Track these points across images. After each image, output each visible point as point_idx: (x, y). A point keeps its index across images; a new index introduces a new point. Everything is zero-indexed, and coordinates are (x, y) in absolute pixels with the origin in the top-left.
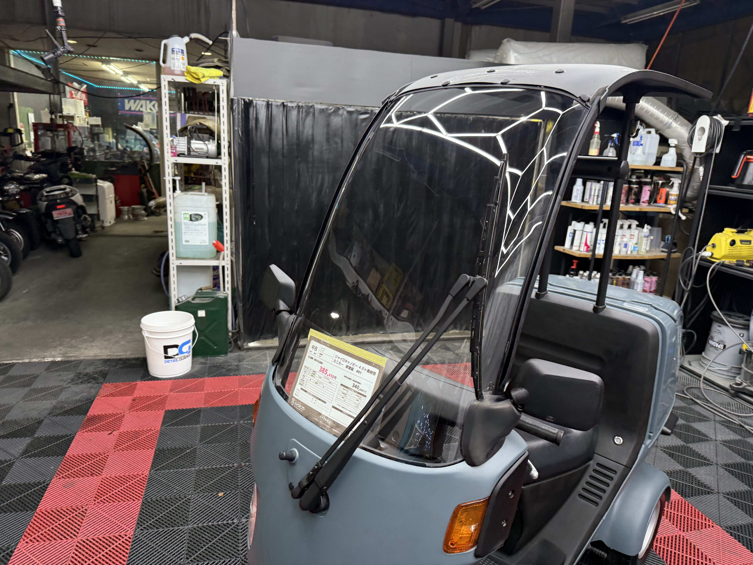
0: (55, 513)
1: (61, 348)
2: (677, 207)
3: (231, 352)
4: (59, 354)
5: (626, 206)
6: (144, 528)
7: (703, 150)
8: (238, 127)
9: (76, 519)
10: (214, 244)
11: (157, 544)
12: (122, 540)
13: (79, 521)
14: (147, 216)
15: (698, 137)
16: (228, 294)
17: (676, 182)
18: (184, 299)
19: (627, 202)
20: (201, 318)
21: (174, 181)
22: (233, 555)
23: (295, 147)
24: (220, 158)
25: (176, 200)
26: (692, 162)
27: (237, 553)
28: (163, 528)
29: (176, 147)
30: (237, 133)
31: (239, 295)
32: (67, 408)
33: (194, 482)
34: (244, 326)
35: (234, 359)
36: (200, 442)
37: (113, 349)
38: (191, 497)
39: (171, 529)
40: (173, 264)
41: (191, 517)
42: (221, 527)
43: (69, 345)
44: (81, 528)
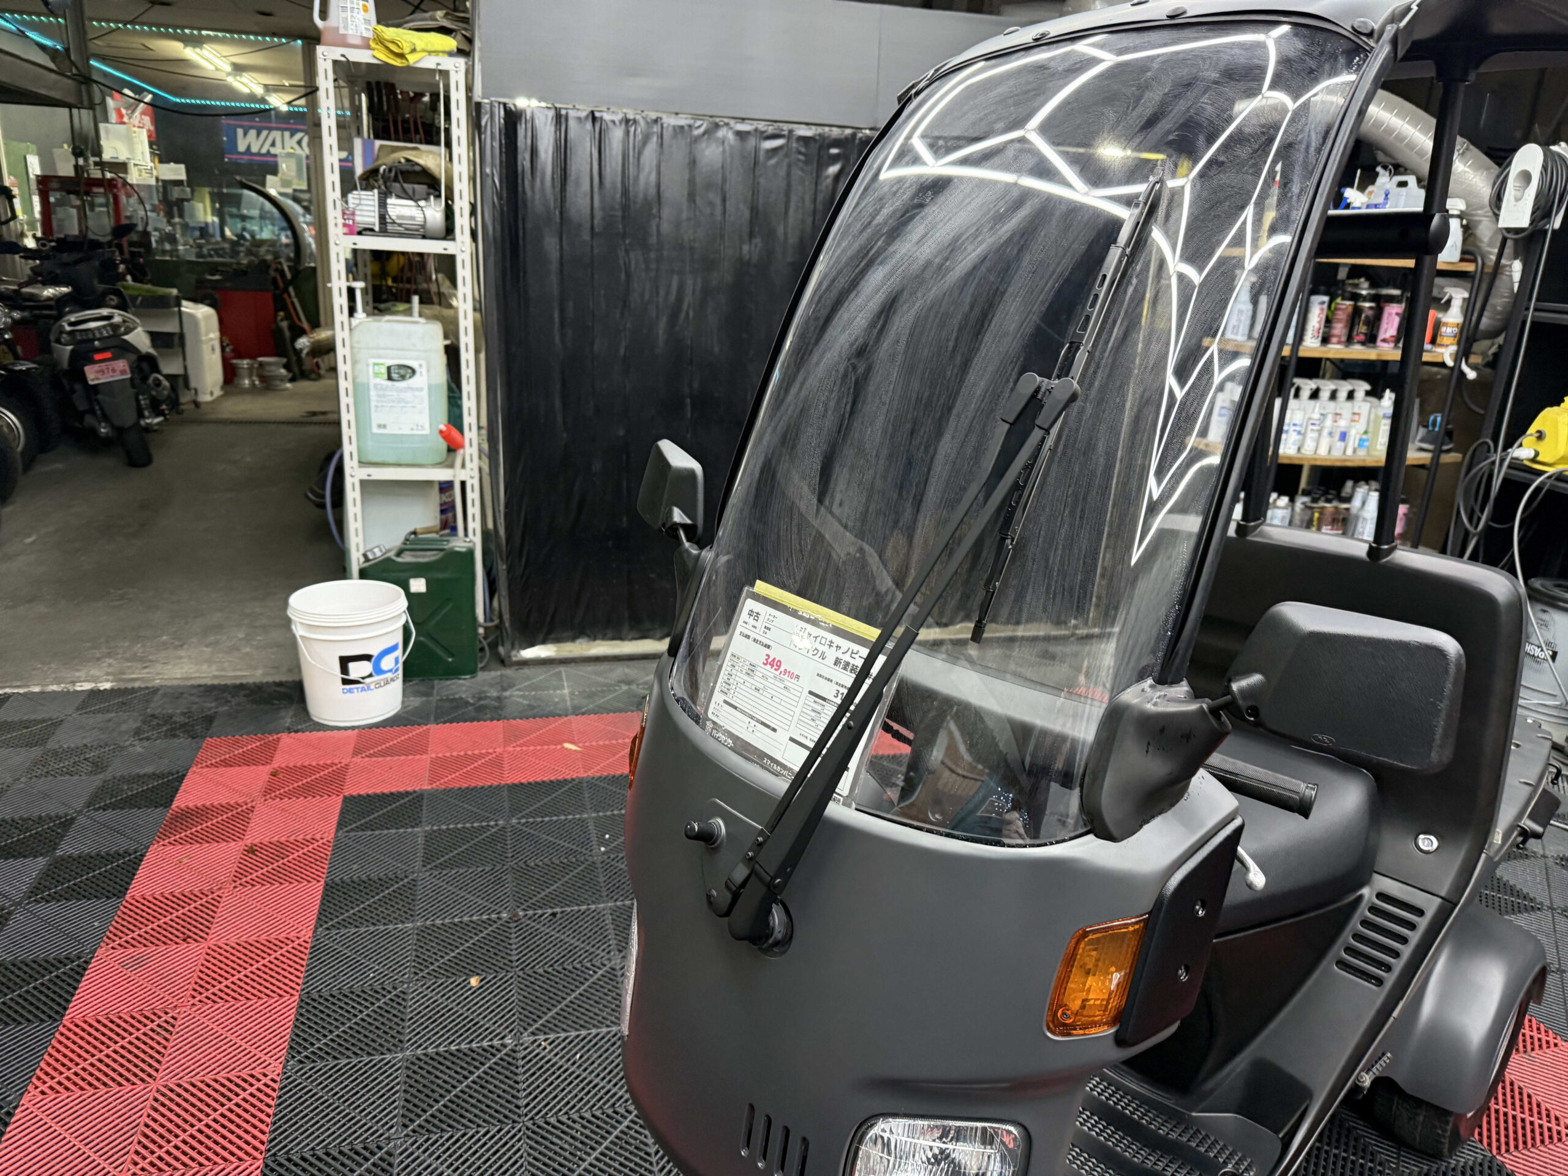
0: (105, 1026)
1: (111, 661)
2: (1457, 352)
3: (483, 669)
4: (108, 674)
5: (1347, 350)
6: (307, 1057)
7: (1524, 221)
8: (493, 165)
9: (152, 1039)
10: (441, 432)
11: (337, 1093)
12: (257, 1085)
13: (159, 1043)
14: (292, 380)
15: (1513, 192)
16: (474, 544)
17: (1458, 295)
18: (378, 553)
19: (1349, 340)
20: (419, 595)
21: (351, 292)
22: (506, 1117)
23: (619, 213)
24: (454, 239)
25: (357, 335)
26: (1496, 251)
27: (515, 1113)
28: (348, 1057)
29: (353, 214)
30: (489, 181)
31: (498, 545)
32: (127, 791)
33: (414, 953)
34: (512, 613)
35: (492, 686)
36: (424, 866)
37: (226, 664)
38: (408, 988)
39: (366, 1059)
40: (352, 476)
41: (410, 1033)
42: (478, 1054)
43: (127, 655)
44: (164, 1060)
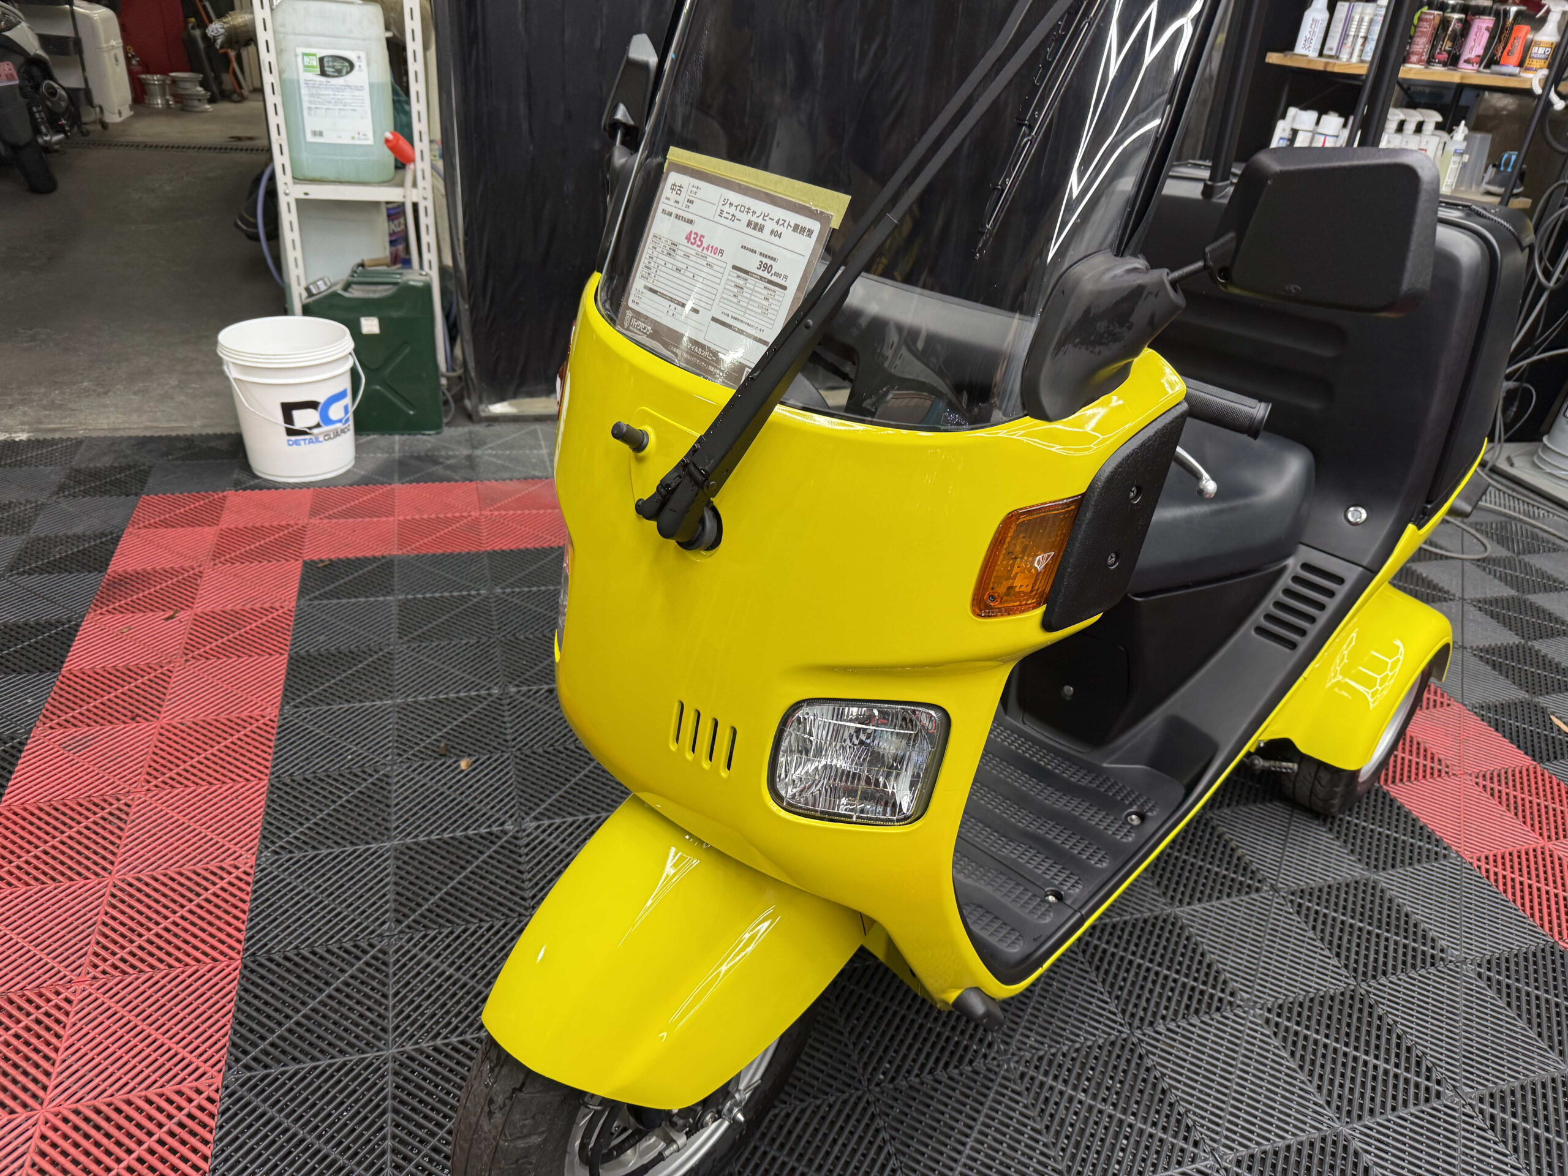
0: (49, 814)
1: (26, 408)
2: (1547, 78)
3: (448, 424)
4: (23, 423)
5: (1427, 71)
6: (282, 847)
9: (104, 828)
10: (387, 141)
11: (319, 886)
12: (228, 878)
13: (112, 833)
14: (212, 101)
16: (431, 279)
17: (1556, 8)
18: (323, 287)
19: (1430, 58)
20: (370, 336)
22: (511, 910)
27: (520, 905)
28: (328, 847)
31: (458, 280)
32: (56, 554)
33: (396, 733)
34: (477, 362)
35: (459, 443)
36: (400, 638)
37: (159, 414)
38: (392, 770)
39: (350, 849)
40: (286, 194)
41: (397, 819)
42: (475, 842)
43: (45, 402)
44: (119, 852)
